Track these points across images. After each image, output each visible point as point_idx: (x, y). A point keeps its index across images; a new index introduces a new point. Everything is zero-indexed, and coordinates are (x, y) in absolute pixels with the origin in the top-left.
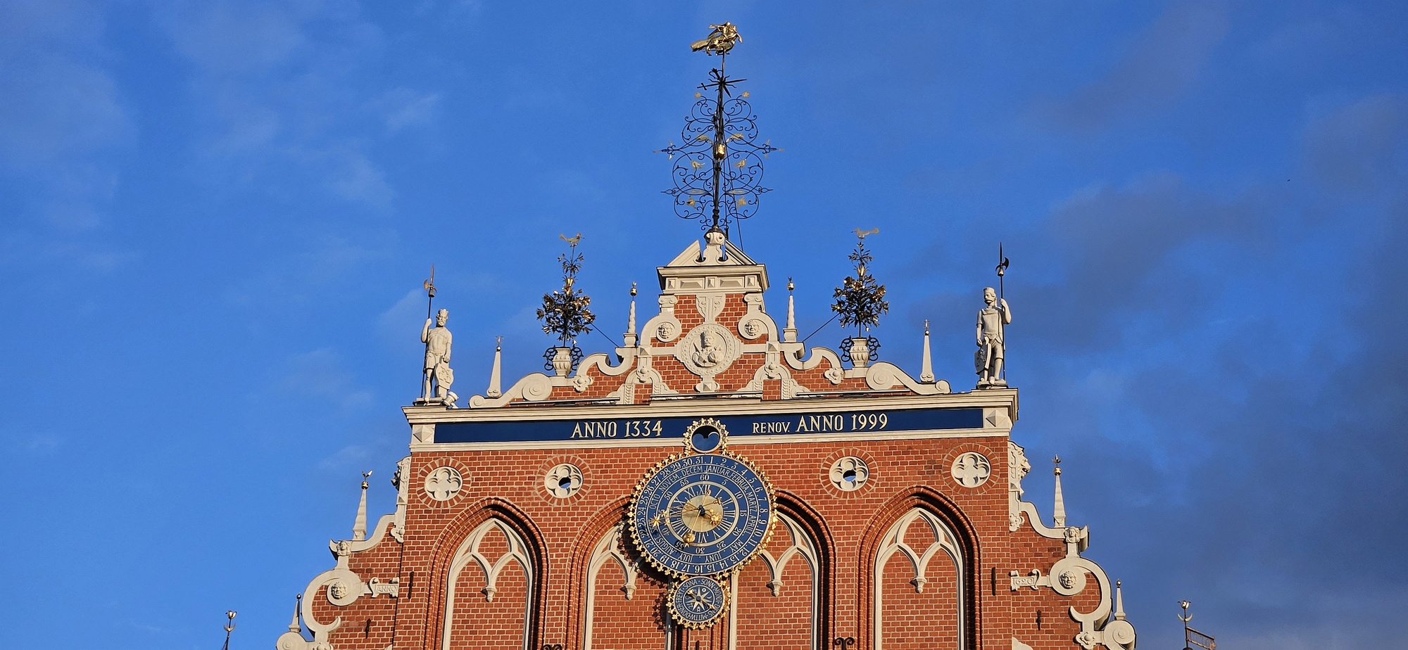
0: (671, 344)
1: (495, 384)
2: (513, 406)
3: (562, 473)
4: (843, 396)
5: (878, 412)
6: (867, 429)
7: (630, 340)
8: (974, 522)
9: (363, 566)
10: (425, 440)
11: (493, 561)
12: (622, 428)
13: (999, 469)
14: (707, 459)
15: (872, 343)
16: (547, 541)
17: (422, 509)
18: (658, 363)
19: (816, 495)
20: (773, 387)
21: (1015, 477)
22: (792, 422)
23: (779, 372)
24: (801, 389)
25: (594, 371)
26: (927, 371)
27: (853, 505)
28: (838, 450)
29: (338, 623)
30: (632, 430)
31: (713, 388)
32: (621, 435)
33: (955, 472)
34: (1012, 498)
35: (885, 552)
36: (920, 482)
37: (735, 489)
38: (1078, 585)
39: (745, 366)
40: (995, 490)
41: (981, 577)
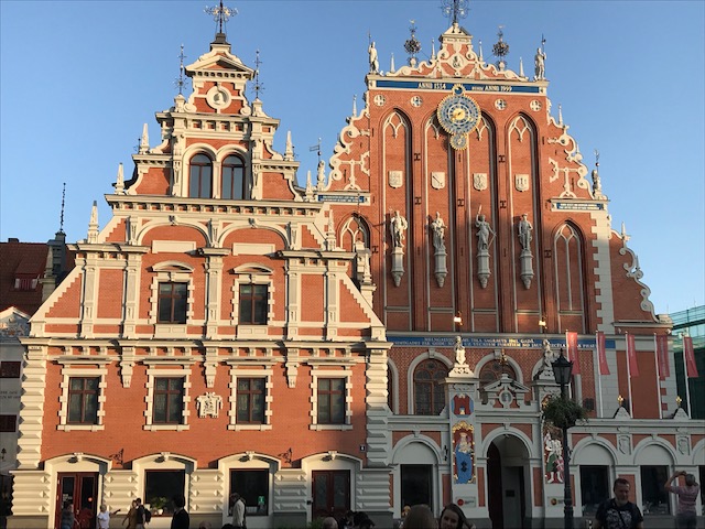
0: (446, 59)
1: (393, 69)
2: (400, 76)
3: (416, 99)
4: (498, 80)
5: (509, 86)
6: (506, 91)
7: (434, 57)
8: (537, 122)
9: (358, 125)
10: (373, 86)
11: (396, 125)
12: (434, 85)
13: (543, 106)
14: (459, 97)
15: (505, 63)
16: (413, 121)
17: (376, 110)
18: (443, 65)
19: (492, 110)
20: (477, 75)
21: (548, 109)
22: (483, 87)
23: (479, 70)
24: (486, 77)
25: (424, 66)
26: (522, 74)
27: (502, 114)
28: (498, 97)
29: (352, 143)
30: (437, 87)
31: (460, 74)
32: (433, 88)
33: (531, 106)
34: (548, 115)
35: (511, 129)
36: (521, 108)
37: (468, 107)
38: (567, 143)
39: (469, 68)
40: (543, 113)
41: (540, 139)
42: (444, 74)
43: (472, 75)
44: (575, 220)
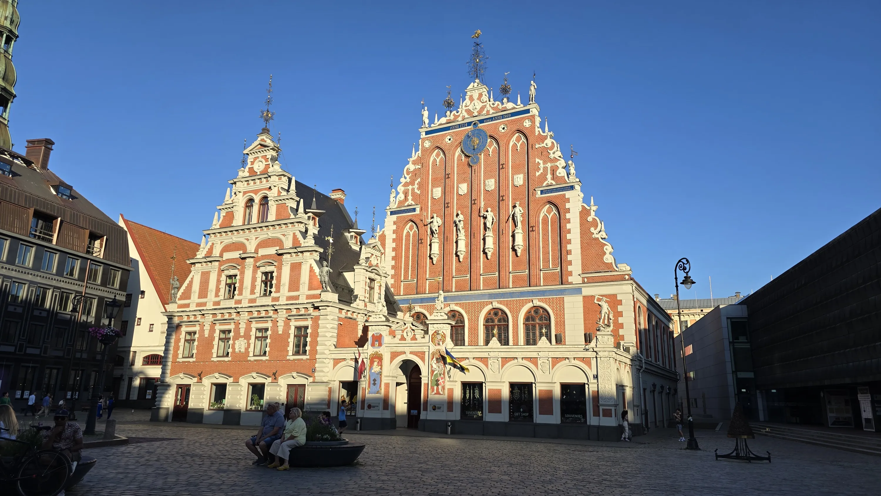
0: (468, 106)
1: (436, 121)
2: (439, 125)
3: (449, 137)
4: (502, 111)
5: (509, 114)
6: (506, 118)
7: (460, 107)
8: (528, 135)
9: (414, 163)
10: (423, 135)
11: (438, 158)
12: (460, 126)
13: (533, 122)
14: (475, 130)
15: (508, 99)
16: (446, 152)
17: (425, 150)
18: (466, 111)
19: (497, 134)
20: (488, 111)
21: (537, 123)
22: (492, 119)
23: (489, 108)
24: (493, 111)
25: (454, 115)
26: (519, 103)
27: (505, 135)
28: (501, 123)
29: (410, 175)
30: (461, 126)
31: (476, 114)
32: (459, 128)
33: (525, 124)
34: (536, 128)
35: (511, 144)
36: (516, 128)
37: (481, 136)
38: (550, 145)
39: (483, 108)
40: (533, 127)
41: (530, 146)
42: (467, 116)
43: (485, 112)
44: (554, 201)
